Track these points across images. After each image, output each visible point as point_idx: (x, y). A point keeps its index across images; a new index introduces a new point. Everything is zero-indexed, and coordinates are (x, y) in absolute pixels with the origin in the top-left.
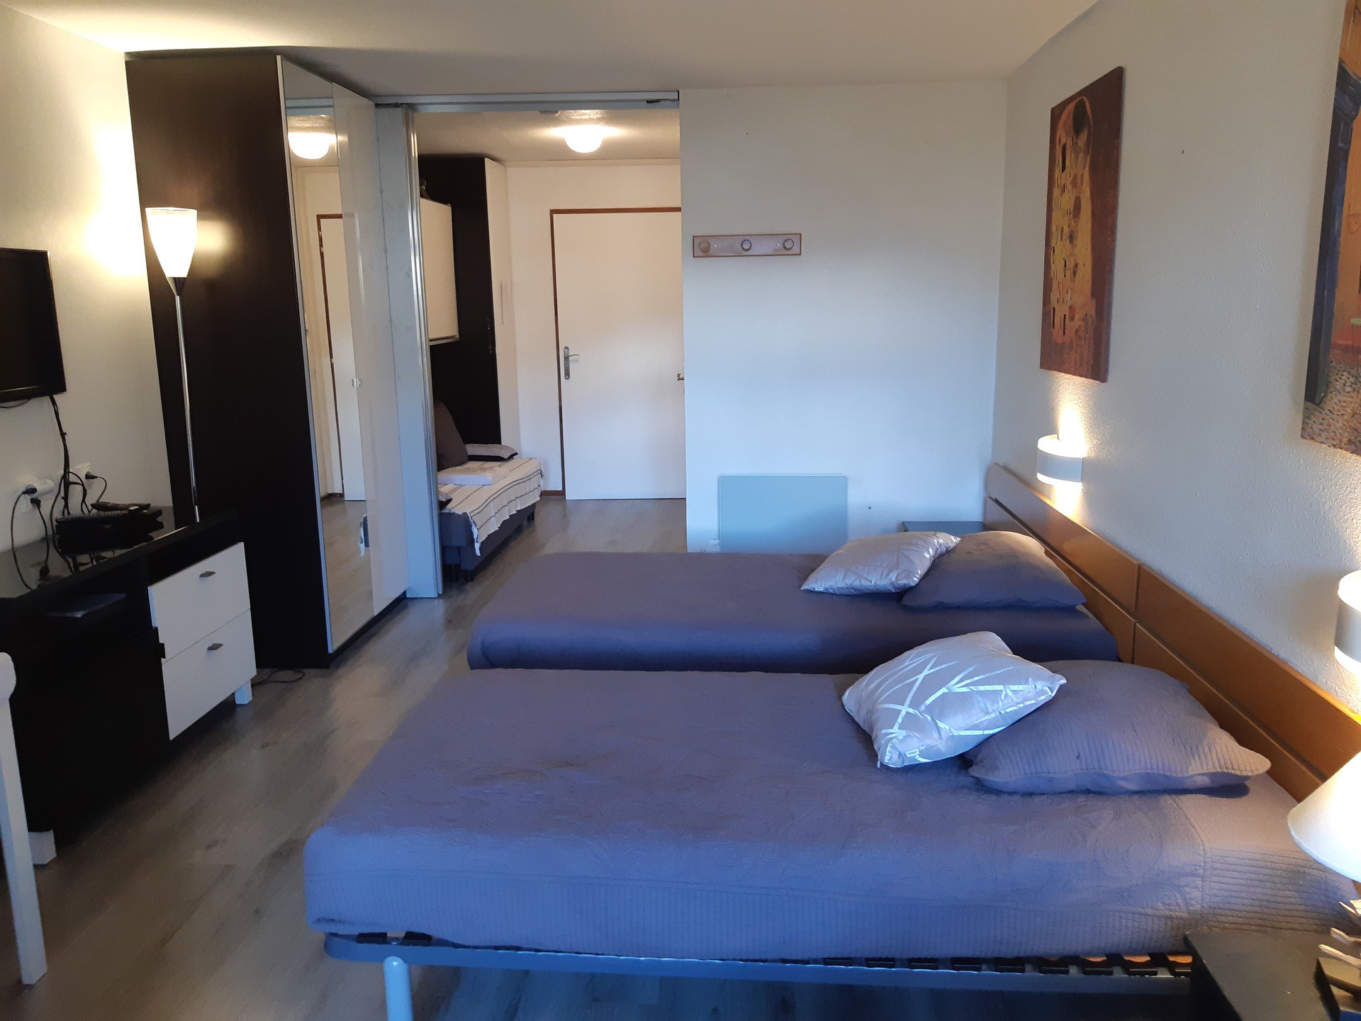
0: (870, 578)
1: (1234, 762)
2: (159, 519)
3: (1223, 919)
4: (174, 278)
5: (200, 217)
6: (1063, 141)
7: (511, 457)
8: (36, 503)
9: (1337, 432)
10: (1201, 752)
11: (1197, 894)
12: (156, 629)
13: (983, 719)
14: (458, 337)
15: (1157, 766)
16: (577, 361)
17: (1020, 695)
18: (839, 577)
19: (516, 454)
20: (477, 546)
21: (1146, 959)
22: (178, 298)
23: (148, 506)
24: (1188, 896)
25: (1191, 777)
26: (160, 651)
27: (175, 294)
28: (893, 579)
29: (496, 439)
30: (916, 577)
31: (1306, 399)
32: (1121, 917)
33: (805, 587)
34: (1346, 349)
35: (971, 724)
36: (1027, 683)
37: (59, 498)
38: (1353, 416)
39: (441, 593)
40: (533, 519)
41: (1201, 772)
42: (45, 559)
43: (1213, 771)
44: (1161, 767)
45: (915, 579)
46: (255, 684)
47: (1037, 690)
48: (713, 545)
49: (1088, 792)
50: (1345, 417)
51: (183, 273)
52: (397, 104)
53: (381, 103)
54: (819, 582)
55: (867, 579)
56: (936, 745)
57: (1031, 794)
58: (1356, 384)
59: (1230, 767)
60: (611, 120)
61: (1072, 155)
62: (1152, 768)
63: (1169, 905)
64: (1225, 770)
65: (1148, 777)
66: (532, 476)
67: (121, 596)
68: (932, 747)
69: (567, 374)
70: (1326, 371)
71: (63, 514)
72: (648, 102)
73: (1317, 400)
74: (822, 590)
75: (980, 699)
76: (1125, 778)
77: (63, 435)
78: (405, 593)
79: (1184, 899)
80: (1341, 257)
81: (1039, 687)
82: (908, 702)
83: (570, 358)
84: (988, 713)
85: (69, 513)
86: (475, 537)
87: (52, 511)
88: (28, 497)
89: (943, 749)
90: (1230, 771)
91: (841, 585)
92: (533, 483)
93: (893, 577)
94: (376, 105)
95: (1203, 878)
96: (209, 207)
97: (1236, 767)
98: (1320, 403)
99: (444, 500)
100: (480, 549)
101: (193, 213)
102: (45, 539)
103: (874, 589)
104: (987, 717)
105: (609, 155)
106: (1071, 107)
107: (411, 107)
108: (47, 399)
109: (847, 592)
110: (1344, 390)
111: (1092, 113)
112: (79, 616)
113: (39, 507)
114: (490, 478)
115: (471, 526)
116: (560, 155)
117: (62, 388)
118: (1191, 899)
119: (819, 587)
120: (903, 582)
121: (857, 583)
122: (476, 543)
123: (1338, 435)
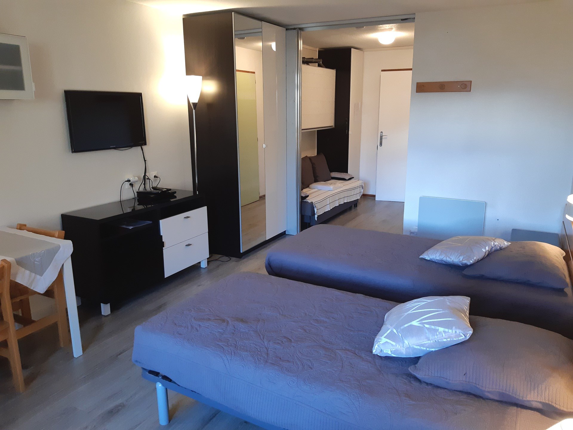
0: (451, 257)
2: (175, 195)
4: (193, 103)
5: (203, 79)
7: (350, 179)
8: (131, 185)
10: (540, 388)
12: (162, 236)
13: (425, 342)
14: (334, 126)
15: (509, 390)
16: (386, 138)
17: (447, 334)
18: (438, 255)
19: (353, 178)
20: (316, 216)
22: (194, 111)
23: (170, 190)
25: (528, 401)
26: (162, 244)
27: (193, 109)
28: (461, 260)
29: (345, 170)
30: (472, 261)
33: (421, 257)
35: (420, 344)
36: (452, 329)
37: (142, 184)
40: (357, 206)
41: (536, 400)
42: (133, 205)
44: (511, 391)
45: (471, 261)
46: (209, 261)
47: (457, 334)
48: (415, 228)
49: (468, 394)
51: (196, 101)
52: (295, 28)
53: (288, 28)
54: (429, 255)
55: (449, 258)
56: (401, 350)
57: (438, 387)
59: (554, 402)
60: (399, 29)
62: (506, 390)
64: (551, 403)
65: (502, 394)
66: (356, 188)
67: (150, 222)
68: (398, 350)
69: (381, 144)
71: (144, 190)
72: (402, 20)
74: (429, 259)
75: (427, 331)
76: (488, 392)
77: (145, 161)
78: (285, 231)
81: (458, 332)
82: (394, 326)
83: (383, 137)
84: (429, 340)
85: (146, 190)
86: (315, 212)
87: (139, 188)
88: (128, 183)
89: (404, 353)
90: (553, 404)
91: (438, 258)
92: (357, 191)
93: (461, 258)
94: (286, 29)
96: (207, 75)
99: (304, 196)
100: (317, 217)
101: (201, 77)
102: (134, 198)
103: (452, 262)
104: (429, 342)
107: (301, 29)
108: (140, 147)
109: (440, 262)
112: (131, 228)
113: (132, 187)
114: (332, 188)
115: (314, 208)
117: (145, 144)
119: (427, 258)
120: (465, 262)
121: (445, 259)
122: (315, 215)
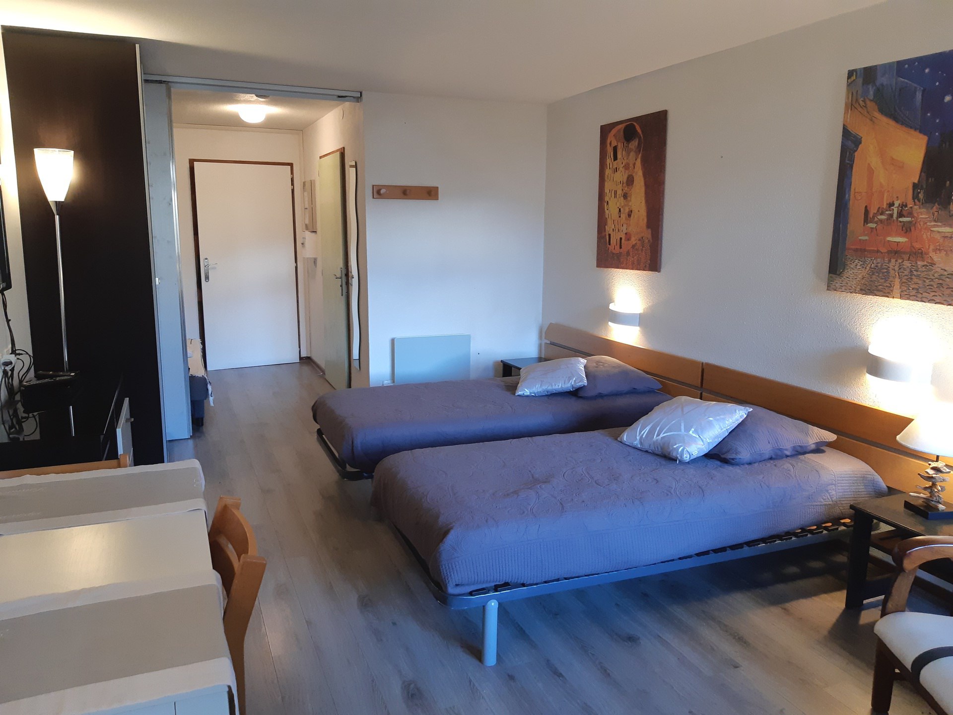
0: (558, 384)
1: (824, 436)
3: (843, 502)
6: (614, 144)
9: (853, 286)
10: (807, 435)
11: (834, 493)
16: (215, 268)
18: (538, 386)
20: (212, 399)
21: (815, 527)
22: (57, 218)
24: (831, 494)
25: (810, 445)
27: (55, 213)
31: (830, 272)
32: (809, 508)
33: (517, 394)
34: (856, 250)
35: (716, 436)
38: (862, 279)
39: (192, 435)
41: (813, 442)
43: (817, 441)
44: (799, 442)
45: (584, 381)
47: (740, 415)
49: (771, 459)
50: (858, 279)
51: (62, 198)
52: (161, 81)
53: (149, 79)
55: (555, 385)
56: (703, 448)
57: (750, 464)
58: (863, 264)
59: (822, 438)
61: (624, 152)
62: (796, 443)
63: (825, 499)
65: (793, 448)
69: (207, 278)
70: (844, 260)
72: (339, 97)
73: (838, 273)
76: (787, 450)
79: (830, 495)
80: (850, 211)
82: (683, 430)
83: (209, 266)
86: (210, 392)
89: (705, 450)
90: (824, 440)
91: (540, 390)
94: (144, 80)
95: (835, 485)
97: (826, 438)
98: (840, 274)
103: (561, 390)
105: (271, 126)
106: (622, 126)
107: (169, 84)
109: (542, 394)
110: (856, 268)
111: (642, 131)
115: (207, 385)
116: (234, 124)
118: (832, 495)
121: (550, 388)
122: (210, 397)
123: (854, 287)
